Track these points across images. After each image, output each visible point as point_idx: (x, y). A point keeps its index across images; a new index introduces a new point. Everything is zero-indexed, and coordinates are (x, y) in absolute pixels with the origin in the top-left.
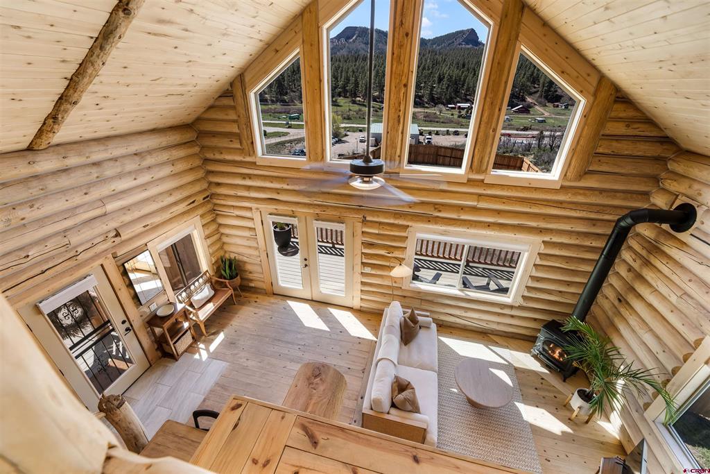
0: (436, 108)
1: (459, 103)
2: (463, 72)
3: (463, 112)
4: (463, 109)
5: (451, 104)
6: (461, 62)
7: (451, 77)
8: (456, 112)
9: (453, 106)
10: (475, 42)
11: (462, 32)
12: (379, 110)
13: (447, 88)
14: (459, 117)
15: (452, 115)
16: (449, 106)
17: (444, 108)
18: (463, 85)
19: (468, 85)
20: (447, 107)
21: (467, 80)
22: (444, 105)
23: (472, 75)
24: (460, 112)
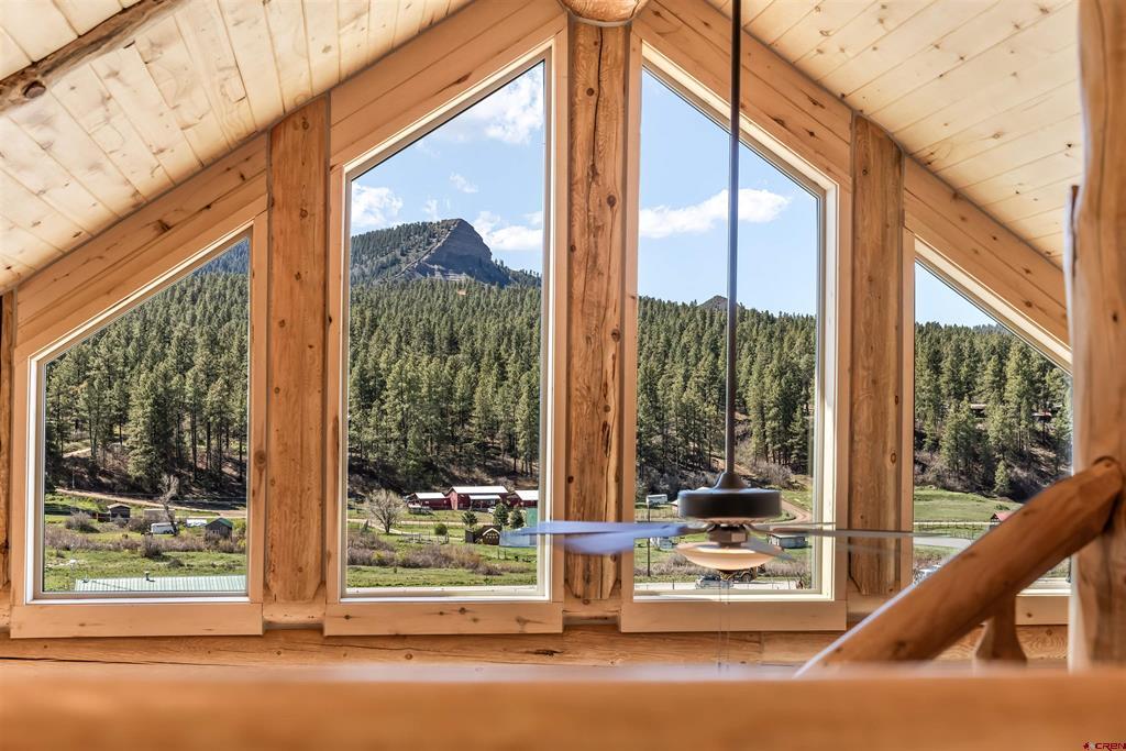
0: (366, 506)
1: (462, 482)
2: (456, 367)
3: (486, 519)
4: (483, 506)
5: (428, 489)
6: (442, 333)
7: (413, 384)
8: (455, 520)
9: (439, 496)
10: (480, 263)
11: (425, 230)
12: (96, 524)
13: (402, 426)
14: (474, 537)
15: (441, 531)
16: (421, 496)
17: (401, 506)
18: (464, 416)
19: (486, 411)
20: (414, 500)
21: (477, 396)
22: (399, 491)
23: (493, 379)
24: (472, 520)
